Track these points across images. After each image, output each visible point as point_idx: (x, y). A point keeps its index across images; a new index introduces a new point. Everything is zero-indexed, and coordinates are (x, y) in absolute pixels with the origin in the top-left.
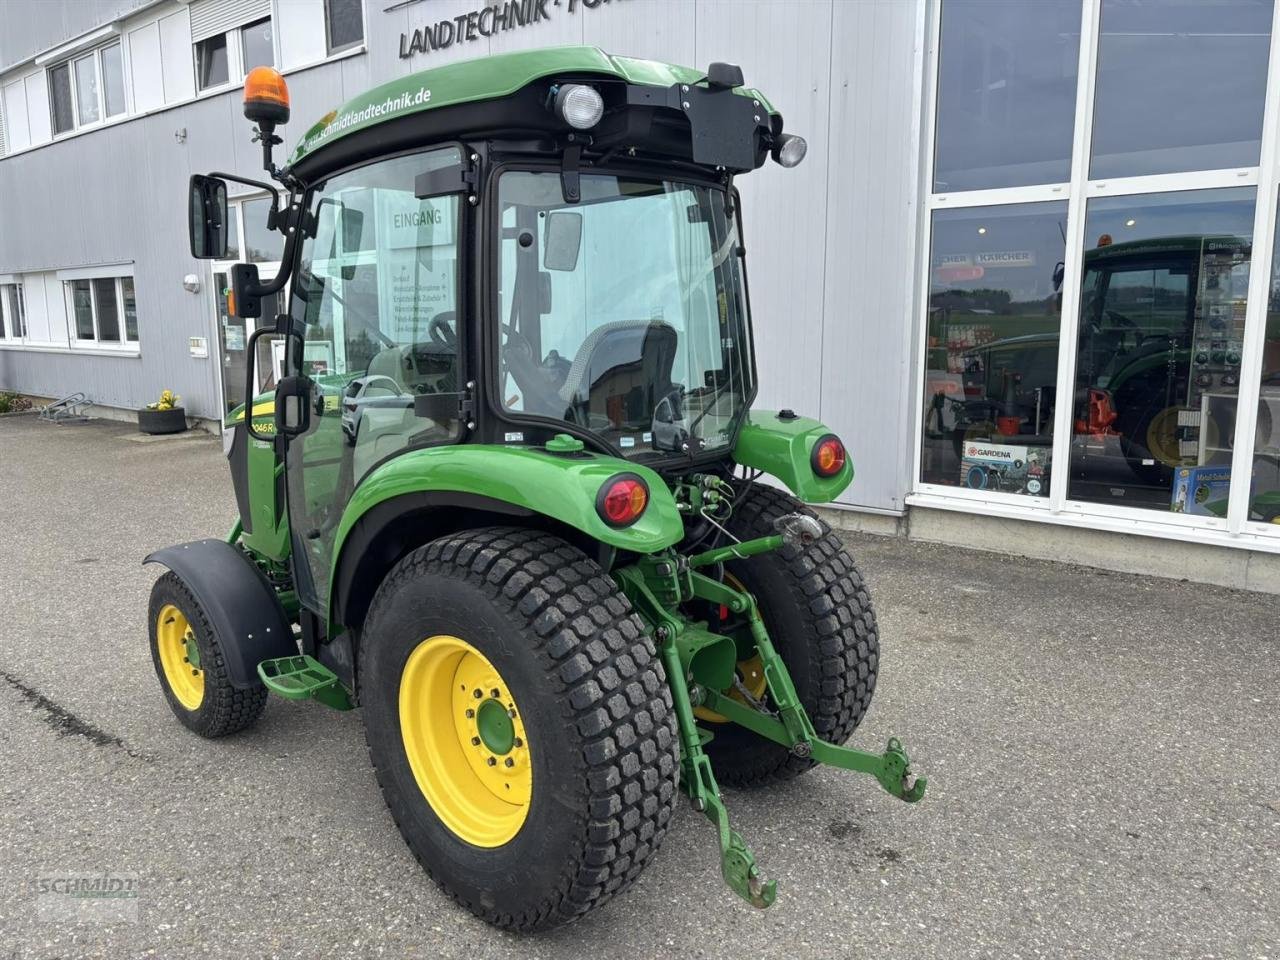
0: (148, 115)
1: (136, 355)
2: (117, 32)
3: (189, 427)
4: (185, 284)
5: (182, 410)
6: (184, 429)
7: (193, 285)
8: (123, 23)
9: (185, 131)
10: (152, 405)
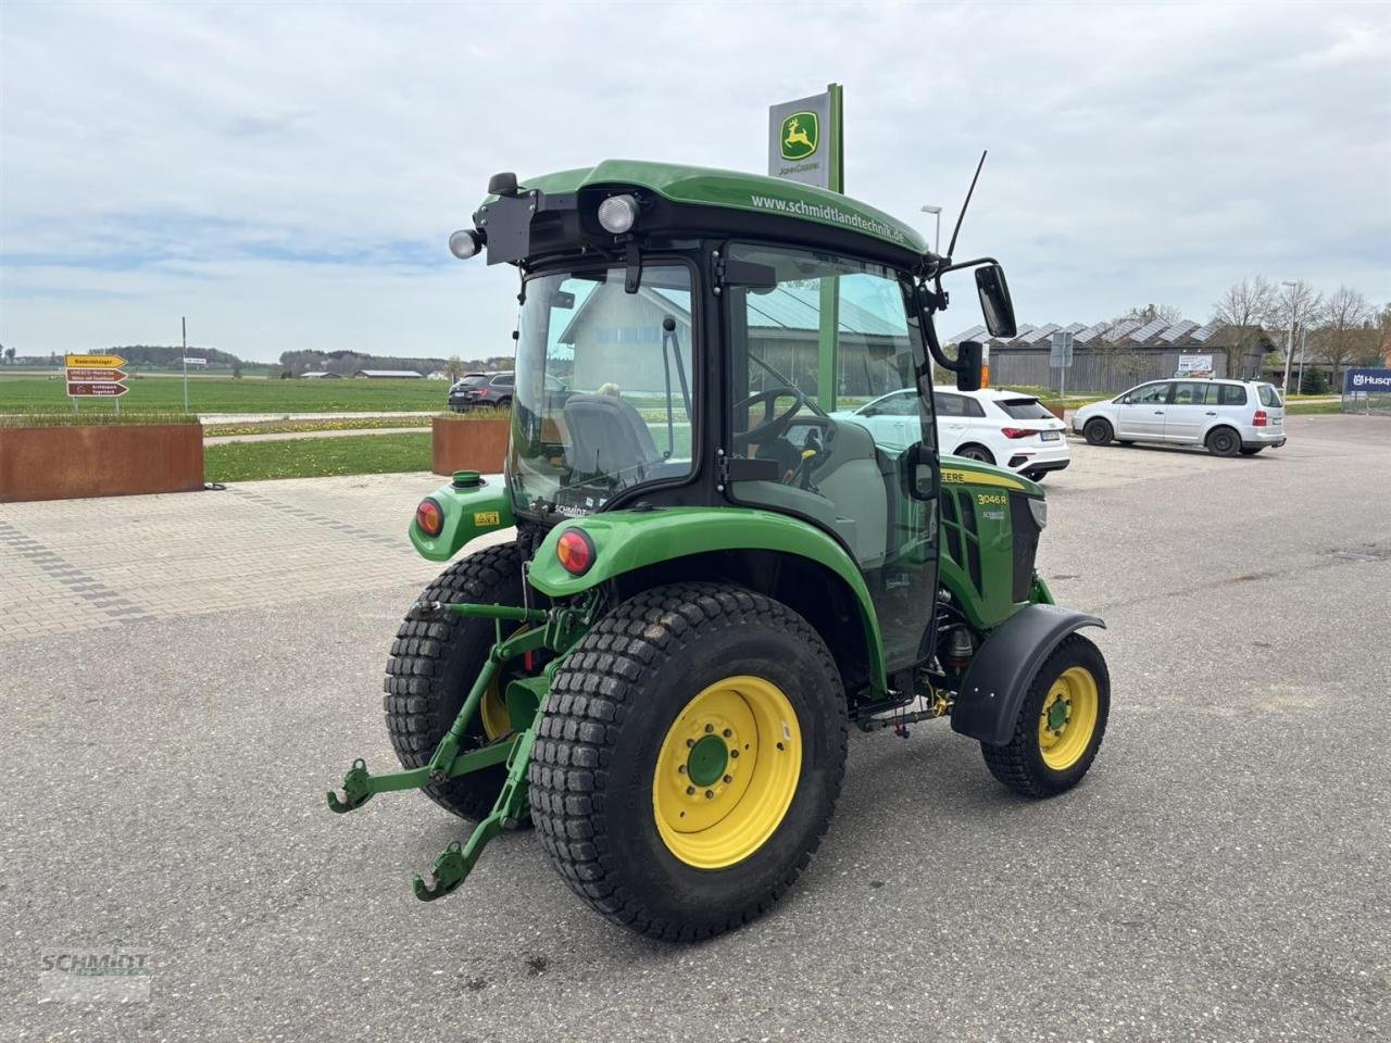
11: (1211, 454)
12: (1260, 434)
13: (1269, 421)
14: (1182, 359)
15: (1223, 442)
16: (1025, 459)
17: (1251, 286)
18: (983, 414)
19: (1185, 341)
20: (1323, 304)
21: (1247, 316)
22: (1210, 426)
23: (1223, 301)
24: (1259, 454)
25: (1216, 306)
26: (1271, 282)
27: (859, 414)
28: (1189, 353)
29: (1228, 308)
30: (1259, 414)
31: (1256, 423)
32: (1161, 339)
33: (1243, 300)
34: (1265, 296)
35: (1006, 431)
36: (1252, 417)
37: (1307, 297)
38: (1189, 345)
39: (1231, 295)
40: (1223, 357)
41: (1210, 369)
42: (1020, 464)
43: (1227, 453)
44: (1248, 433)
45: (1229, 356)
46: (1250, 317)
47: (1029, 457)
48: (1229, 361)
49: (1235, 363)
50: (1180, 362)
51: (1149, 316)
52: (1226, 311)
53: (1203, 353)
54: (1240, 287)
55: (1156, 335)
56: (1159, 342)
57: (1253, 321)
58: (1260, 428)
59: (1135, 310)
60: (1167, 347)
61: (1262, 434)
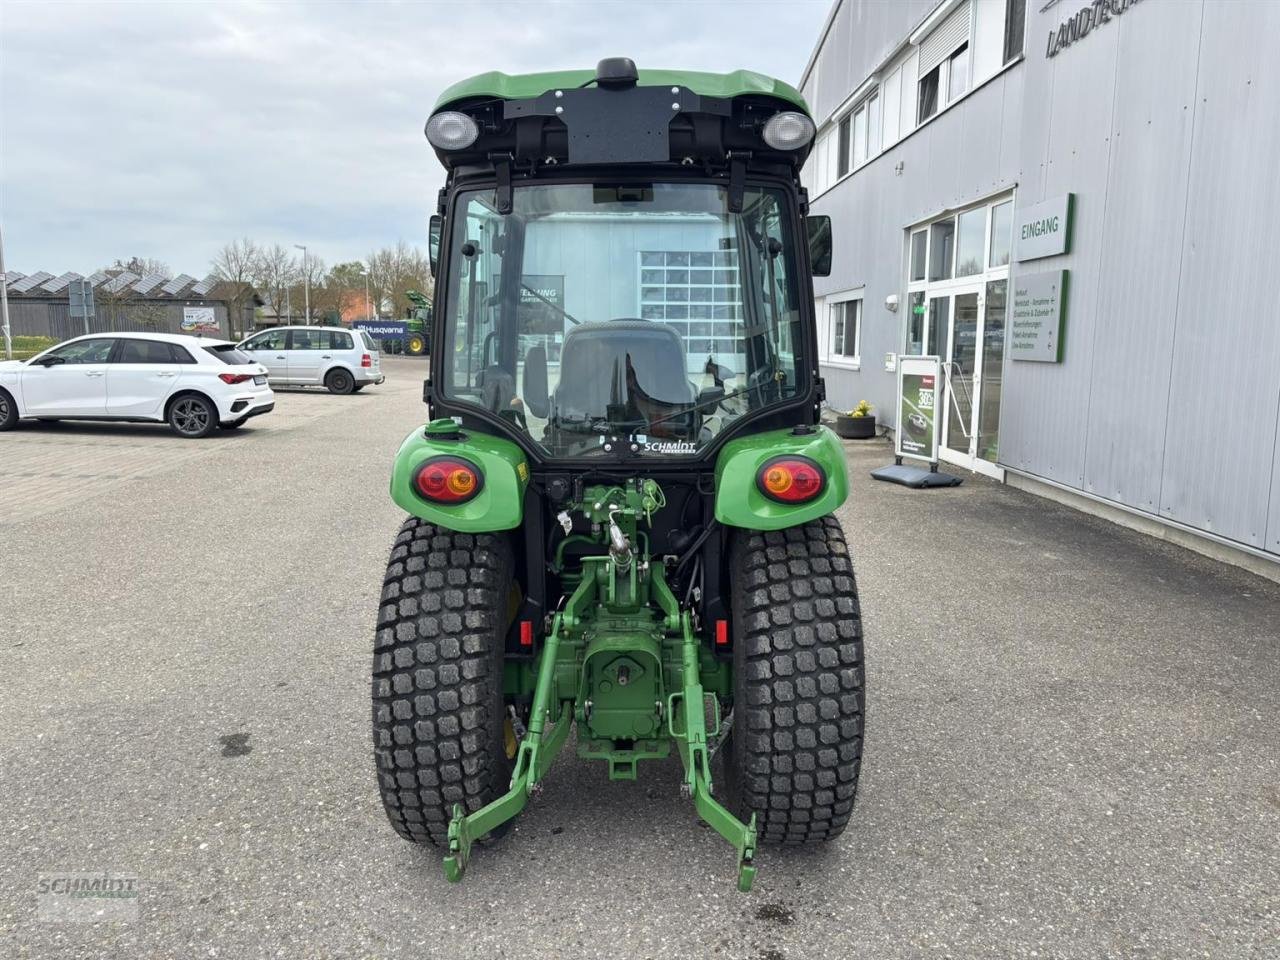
0: (884, 153)
1: (856, 368)
2: (877, 82)
3: (877, 434)
4: (886, 304)
5: (874, 418)
6: (872, 436)
7: (892, 305)
8: (882, 72)
9: (902, 164)
10: (849, 413)
11: (331, 393)
12: (367, 374)
13: (373, 362)
14: (187, 311)
15: (340, 382)
16: (245, 404)
17: (241, 247)
18: (193, 361)
19: (187, 293)
20: (295, 266)
21: (241, 273)
22: (328, 368)
23: (219, 259)
24: (361, 391)
25: (212, 263)
26: (257, 245)
27: (33, 364)
28: (192, 305)
29: (225, 266)
30: (365, 357)
31: (364, 364)
32: (163, 291)
33: (236, 259)
34: (254, 256)
35: (223, 377)
36: (360, 360)
37: (284, 259)
38: (190, 297)
39: (225, 254)
40: (224, 310)
41: (213, 320)
42: (242, 408)
43: (341, 391)
44: (359, 373)
45: (229, 308)
46: (244, 275)
47: (249, 401)
48: (229, 315)
49: (235, 314)
50: (185, 314)
51: (135, 267)
52: (223, 268)
53: (205, 306)
54: (231, 247)
55: (157, 286)
56: (162, 294)
57: (247, 278)
58: (366, 368)
59: (119, 262)
60: (169, 299)
61: (370, 374)
